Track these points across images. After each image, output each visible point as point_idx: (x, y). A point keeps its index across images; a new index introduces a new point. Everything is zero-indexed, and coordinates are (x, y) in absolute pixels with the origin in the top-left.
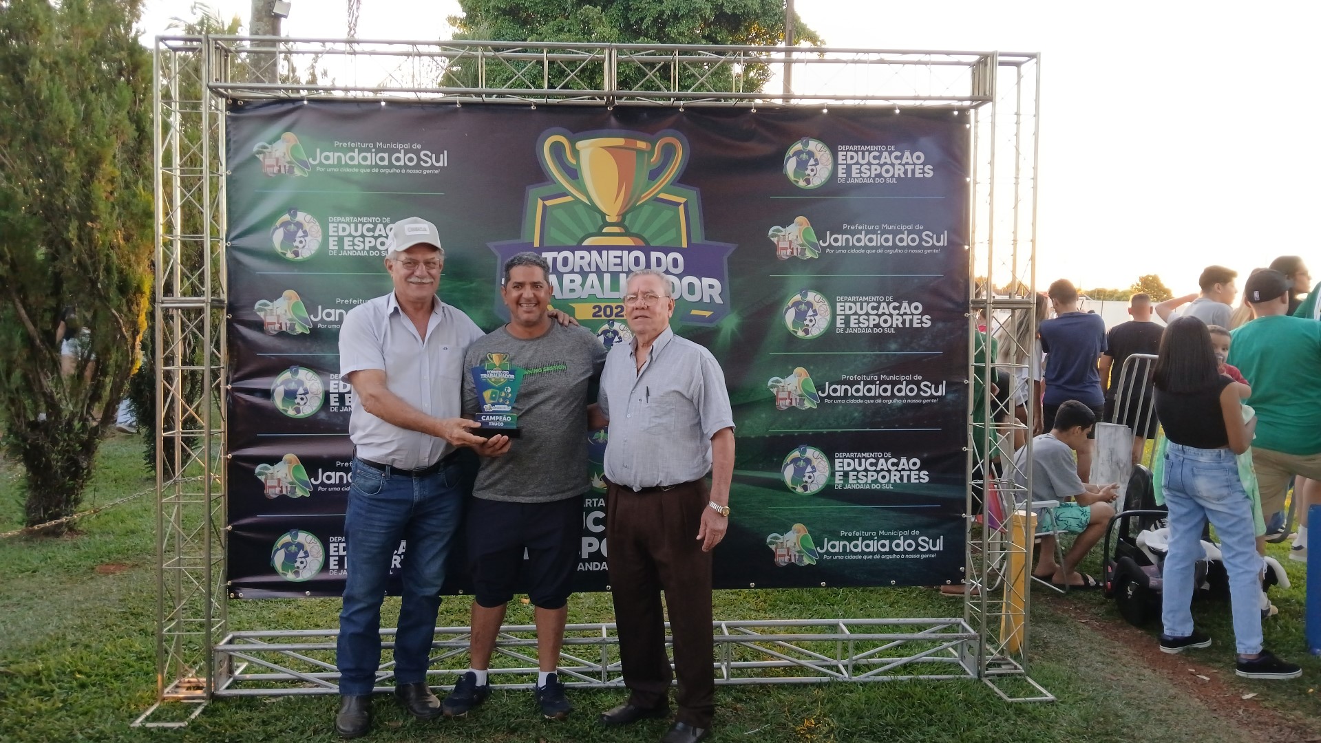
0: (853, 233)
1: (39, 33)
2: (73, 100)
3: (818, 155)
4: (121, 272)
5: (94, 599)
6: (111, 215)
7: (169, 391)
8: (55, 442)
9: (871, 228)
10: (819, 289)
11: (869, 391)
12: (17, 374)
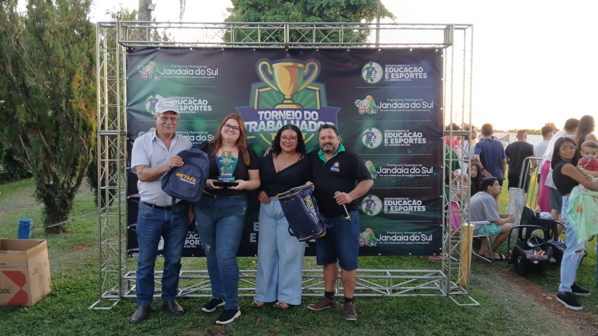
0: (392, 103)
1: (49, 20)
2: (63, 48)
3: (376, 69)
4: (83, 121)
5: (73, 259)
6: (79, 96)
7: (103, 170)
8: (57, 194)
9: (400, 100)
10: (377, 127)
11: (399, 171)
12: (41, 164)
